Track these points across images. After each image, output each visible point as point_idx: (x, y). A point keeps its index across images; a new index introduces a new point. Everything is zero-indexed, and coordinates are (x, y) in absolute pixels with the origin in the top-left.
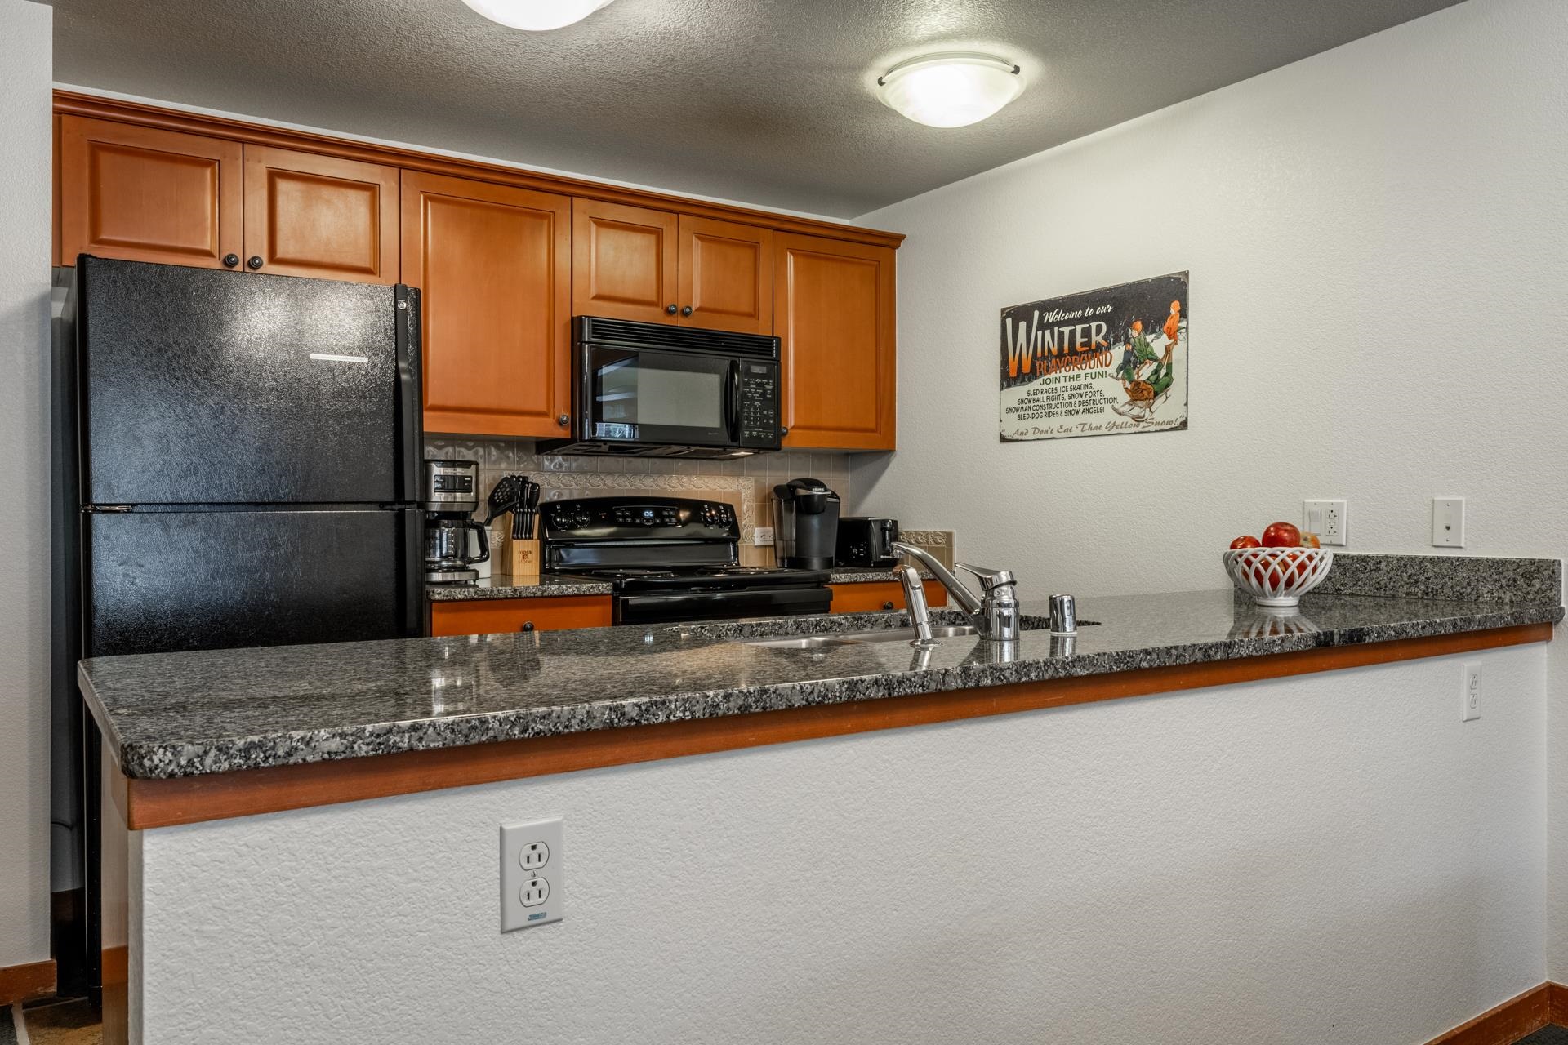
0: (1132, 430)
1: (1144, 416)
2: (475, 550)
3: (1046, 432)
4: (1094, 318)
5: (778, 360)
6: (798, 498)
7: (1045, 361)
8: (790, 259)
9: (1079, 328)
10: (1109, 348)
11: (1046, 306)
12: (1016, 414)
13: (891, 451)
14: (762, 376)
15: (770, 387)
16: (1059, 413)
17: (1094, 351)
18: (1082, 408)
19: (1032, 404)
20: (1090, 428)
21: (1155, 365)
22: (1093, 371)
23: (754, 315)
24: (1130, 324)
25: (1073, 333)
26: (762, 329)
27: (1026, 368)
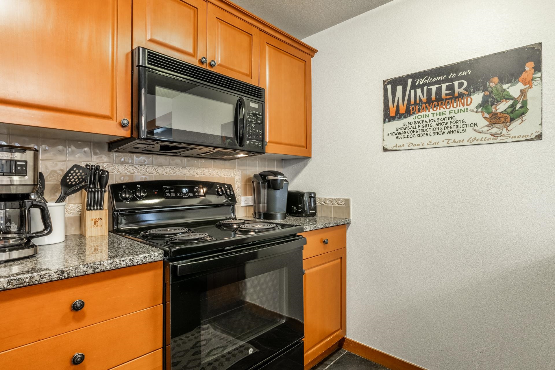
0: (491, 141)
1: (501, 133)
3: (419, 145)
4: (457, 78)
5: (264, 102)
6: (269, 181)
7: (417, 106)
9: (444, 86)
10: (469, 95)
11: (415, 76)
12: (395, 136)
13: (309, 157)
14: (256, 109)
15: (260, 117)
16: (429, 134)
17: (456, 98)
18: (447, 131)
19: (407, 130)
20: (454, 141)
21: (511, 102)
22: (456, 109)
23: (250, 75)
24: (488, 80)
25: (439, 90)
27: (402, 110)
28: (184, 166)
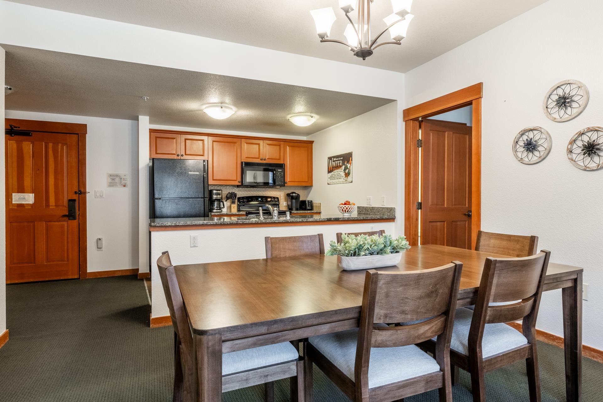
0: (345, 182)
2: (222, 206)
3: (334, 183)
4: (340, 160)
5: (284, 168)
6: (291, 196)
7: (334, 168)
8: (288, 147)
10: (342, 166)
11: (334, 157)
12: (330, 179)
13: (311, 186)
14: (280, 172)
15: (283, 174)
16: (336, 179)
18: (339, 178)
19: (332, 177)
20: (340, 182)
21: (348, 170)
23: (279, 159)
24: (345, 162)
25: (337, 163)
26: (282, 162)
27: (331, 170)
28: (260, 191)
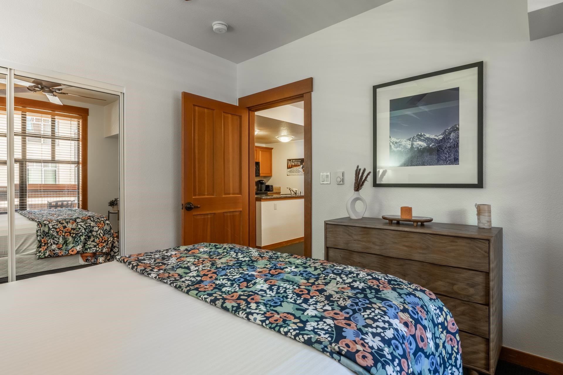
3: (293, 175)
4: (299, 162)
6: (260, 182)
8: (260, 152)
11: (293, 160)
13: (272, 176)
16: (294, 172)
19: (291, 171)
25: (296, 163)
27: (290, 167)
